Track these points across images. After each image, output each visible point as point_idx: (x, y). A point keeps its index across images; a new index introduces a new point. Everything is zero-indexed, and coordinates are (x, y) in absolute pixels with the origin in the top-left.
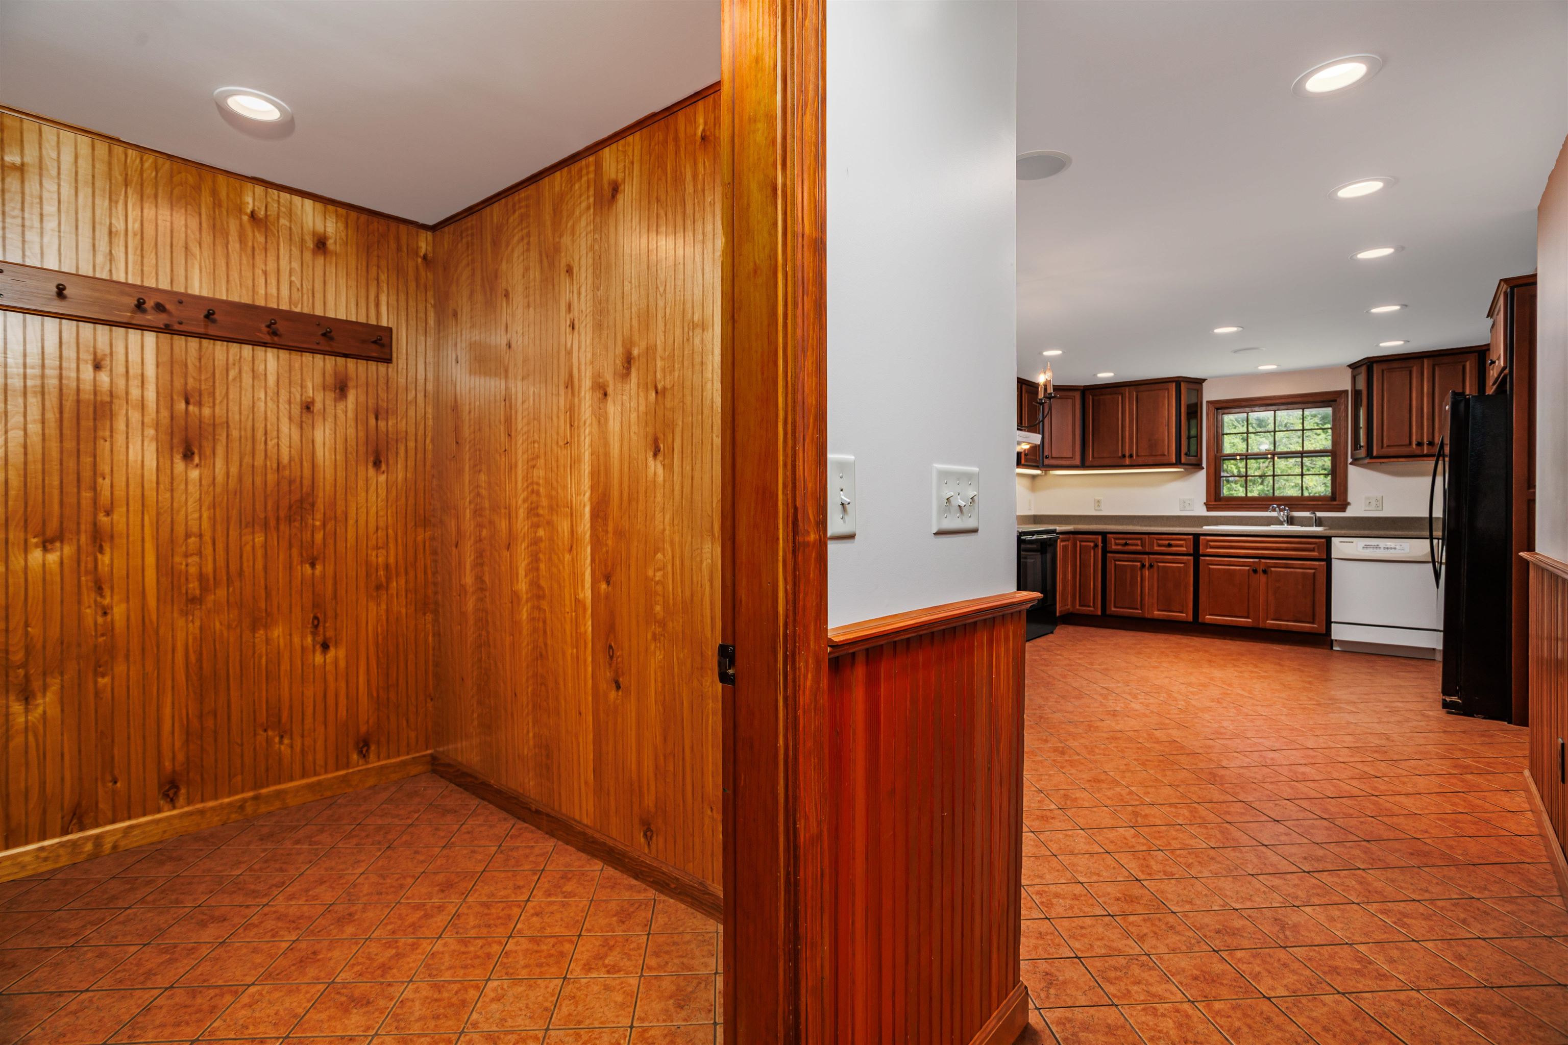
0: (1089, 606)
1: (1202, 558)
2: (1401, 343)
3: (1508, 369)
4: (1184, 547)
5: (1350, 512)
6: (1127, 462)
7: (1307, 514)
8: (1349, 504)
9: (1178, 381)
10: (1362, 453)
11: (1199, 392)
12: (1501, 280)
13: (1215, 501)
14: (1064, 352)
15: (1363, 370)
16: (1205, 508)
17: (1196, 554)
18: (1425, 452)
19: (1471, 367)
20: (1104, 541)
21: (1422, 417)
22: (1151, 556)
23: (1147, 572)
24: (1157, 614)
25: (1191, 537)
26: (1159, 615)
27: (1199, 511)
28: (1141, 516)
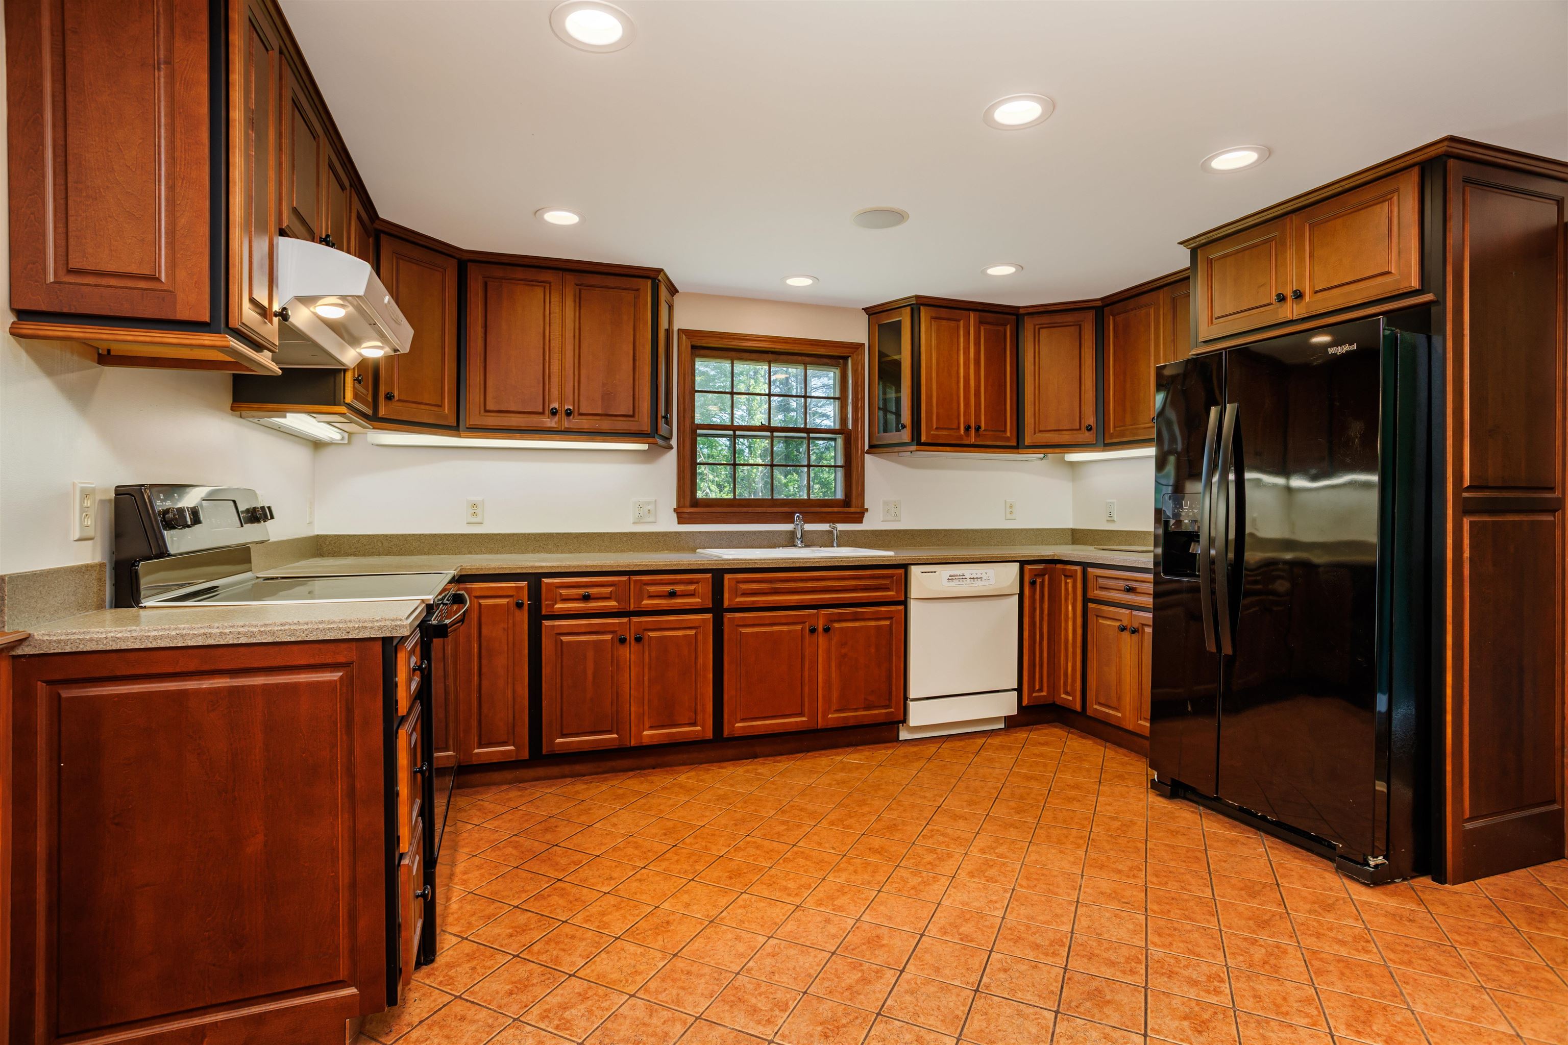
0: (505, 745)
1: (727, 615)
2: (1010, 270)
4: (701, 597)
5: (871, 523)
6: (562, 423)
7: (825, 527)
8: (867, 510)
9: (653, 279)
10: (905, 436)
11: (671, 310)
13: (692, 506)
16: (674, 516)
17: (717, 609)
19: (1011, 330)
20: (535, 593)
22: (635, 619)
23: (626, 653)
24: (649, 734)
25: (709, 575)
26: (651, 736)
27: (668, 523)
28: (558, 535)
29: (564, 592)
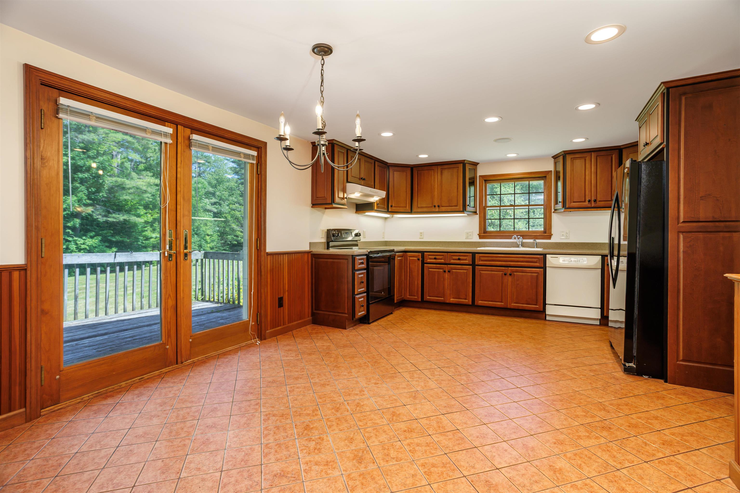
0: (415, 296)
1: (477, 267)
2: (583, 140)
3: (665, 143)
4: (468, 261)
5: (553, 240)
6: (437, 209)
7: (531, 241)
8: (552, 235)
9: (463, 163)
10: (560, 206)
11: (475, 170)
12: (662, 83)
13: (484, 233)
14: (394, 134)
15: (561, 159)
16: (478, 236)
17: (473, 265)
18: (593, 206)
19: (615, 156)
20: (423, 257)
21: (591, 186)
22: (449, 266)
23: (446, 275)
24: (452, 300)
25: (471, 254)
26: (453, 301)
27: (476, 239)
28: (444, 242)
29: (430, 257)
